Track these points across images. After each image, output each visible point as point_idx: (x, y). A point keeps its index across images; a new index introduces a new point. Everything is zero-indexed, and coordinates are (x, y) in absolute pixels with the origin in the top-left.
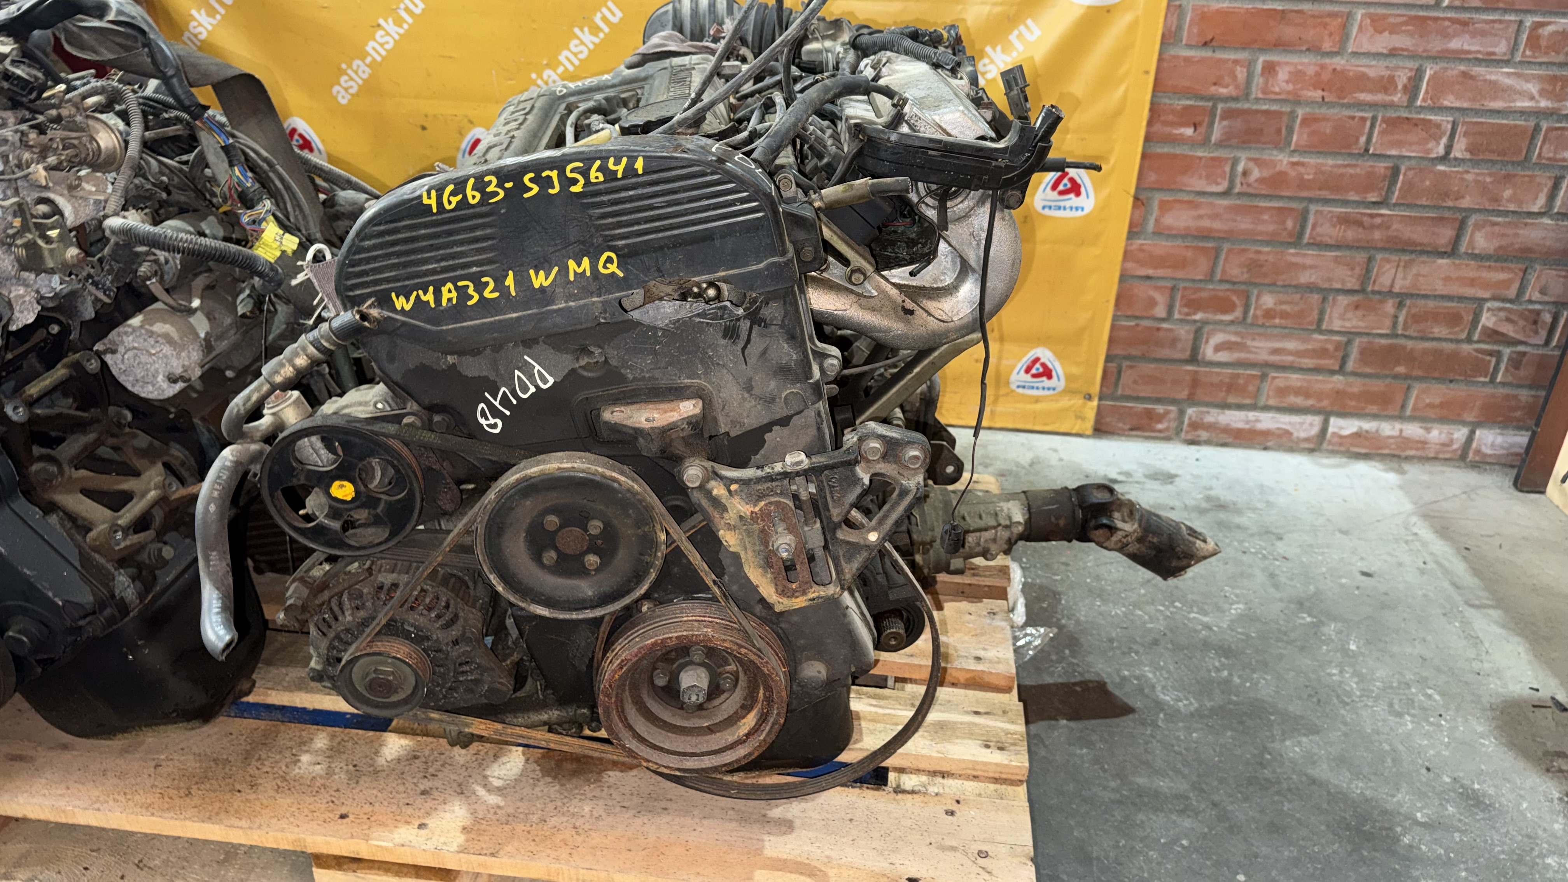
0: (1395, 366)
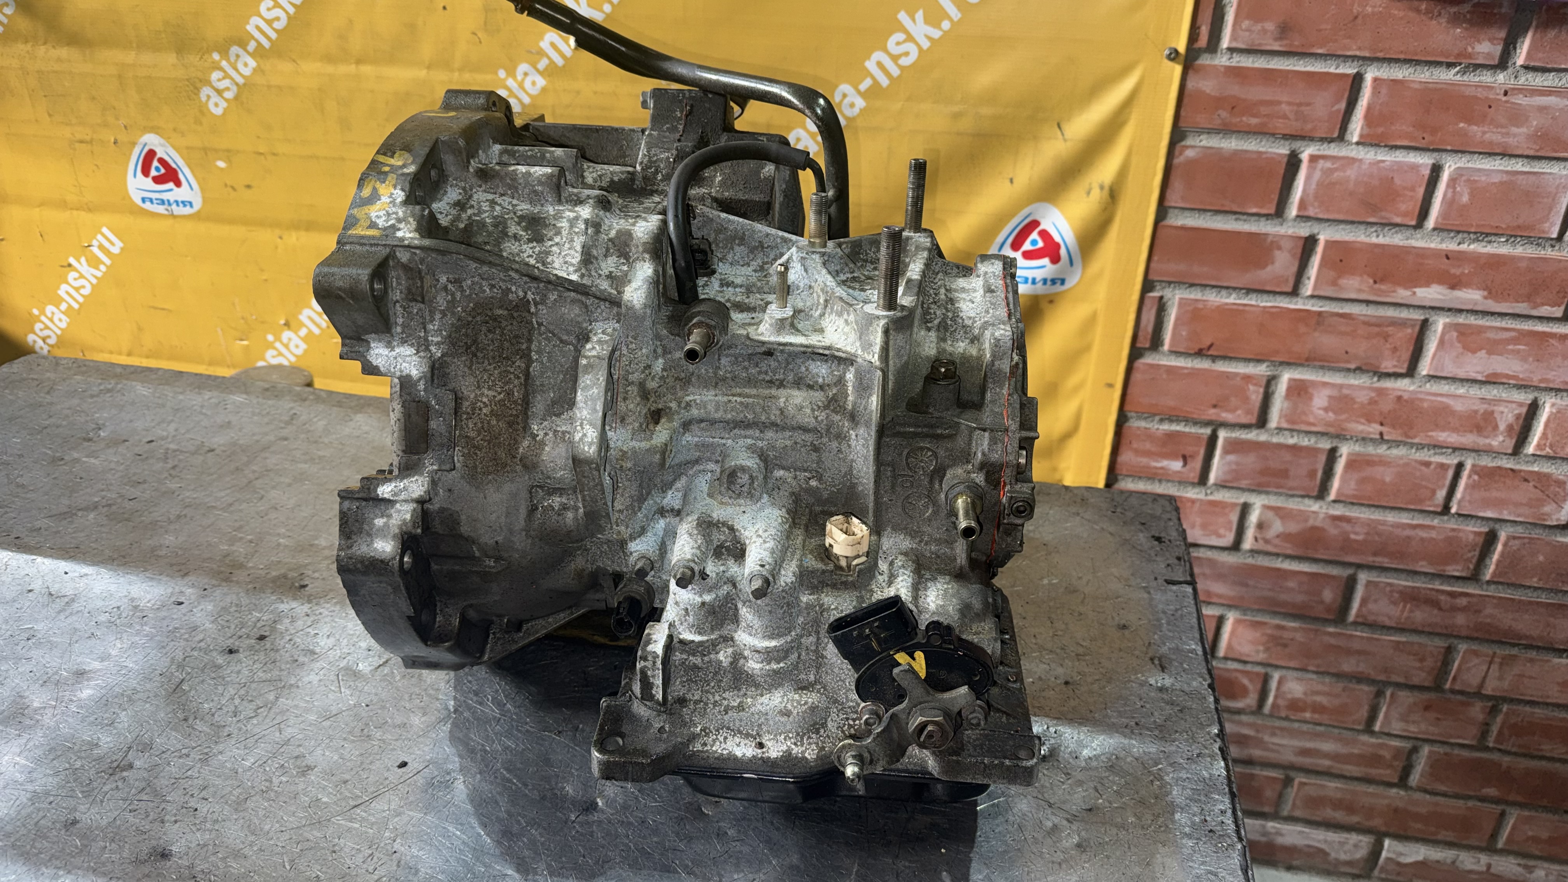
0: (1483, 787)
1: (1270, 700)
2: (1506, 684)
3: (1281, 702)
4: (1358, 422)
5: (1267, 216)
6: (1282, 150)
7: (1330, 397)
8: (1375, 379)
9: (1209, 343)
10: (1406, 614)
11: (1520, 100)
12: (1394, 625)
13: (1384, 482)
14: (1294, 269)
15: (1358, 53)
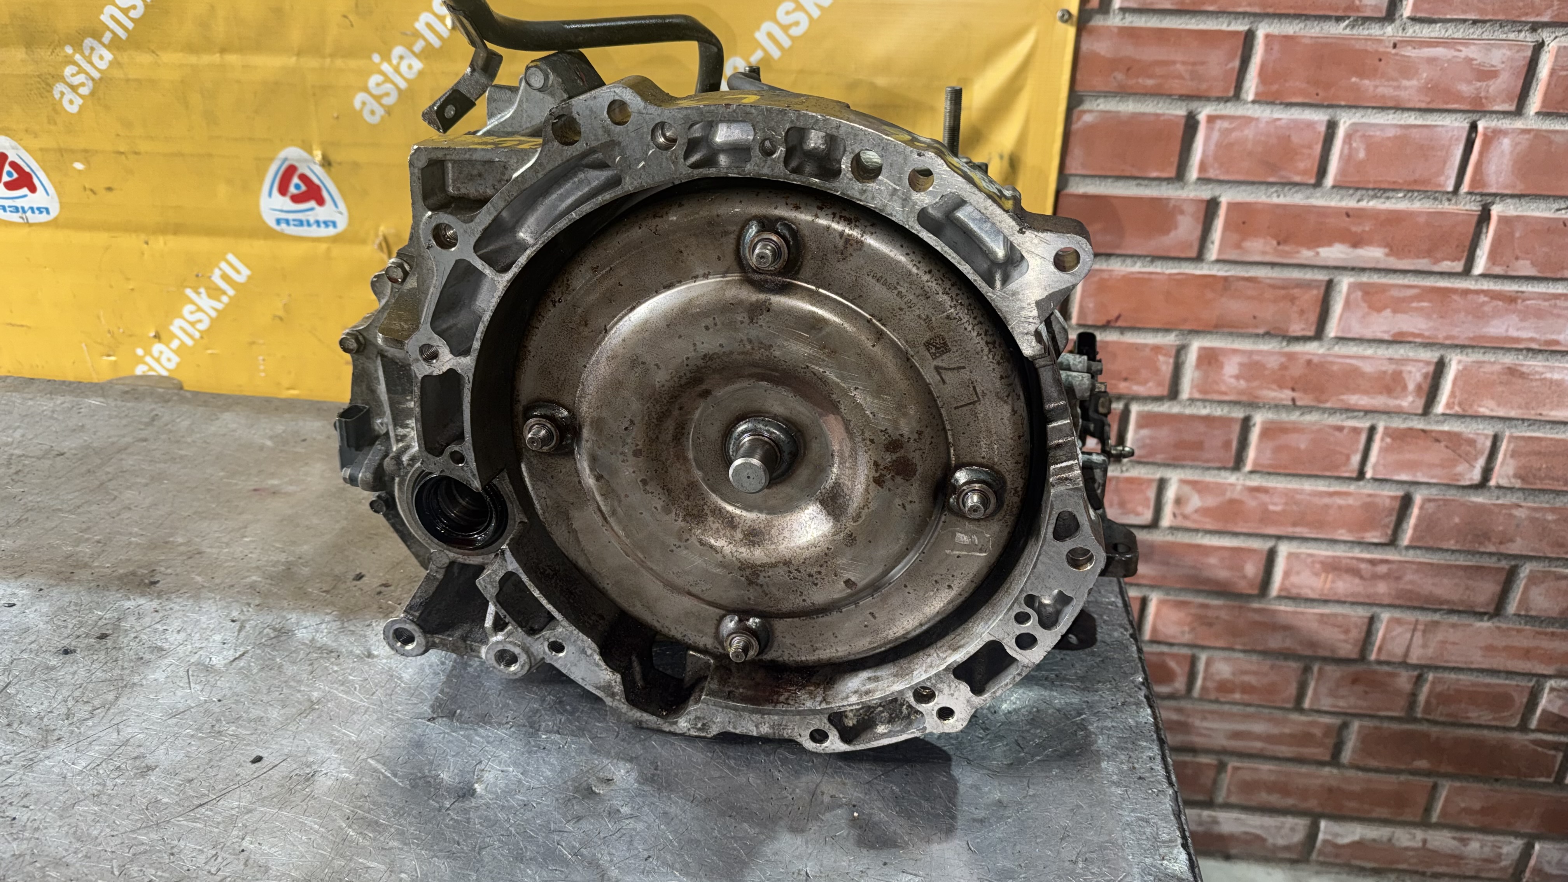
0: (1413, 760)
1: (1199, 683)
2: (1430, 652)
3: (1210, 685)
4: (1270, 389)
5: (1168, 180)
6: (1179, 111)
7: (1241, 365)
8: (1284, 343)
9: (1116, 314)
10: (1328, 585)
11: (1409, 52)
12: (1316, 596)
13: (1298, 449)
14: (1198, 233)
15: (1248, 9)
